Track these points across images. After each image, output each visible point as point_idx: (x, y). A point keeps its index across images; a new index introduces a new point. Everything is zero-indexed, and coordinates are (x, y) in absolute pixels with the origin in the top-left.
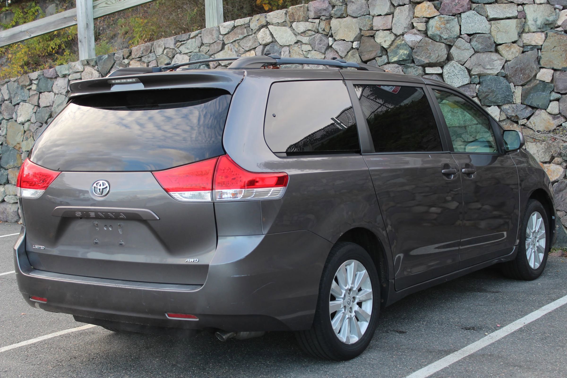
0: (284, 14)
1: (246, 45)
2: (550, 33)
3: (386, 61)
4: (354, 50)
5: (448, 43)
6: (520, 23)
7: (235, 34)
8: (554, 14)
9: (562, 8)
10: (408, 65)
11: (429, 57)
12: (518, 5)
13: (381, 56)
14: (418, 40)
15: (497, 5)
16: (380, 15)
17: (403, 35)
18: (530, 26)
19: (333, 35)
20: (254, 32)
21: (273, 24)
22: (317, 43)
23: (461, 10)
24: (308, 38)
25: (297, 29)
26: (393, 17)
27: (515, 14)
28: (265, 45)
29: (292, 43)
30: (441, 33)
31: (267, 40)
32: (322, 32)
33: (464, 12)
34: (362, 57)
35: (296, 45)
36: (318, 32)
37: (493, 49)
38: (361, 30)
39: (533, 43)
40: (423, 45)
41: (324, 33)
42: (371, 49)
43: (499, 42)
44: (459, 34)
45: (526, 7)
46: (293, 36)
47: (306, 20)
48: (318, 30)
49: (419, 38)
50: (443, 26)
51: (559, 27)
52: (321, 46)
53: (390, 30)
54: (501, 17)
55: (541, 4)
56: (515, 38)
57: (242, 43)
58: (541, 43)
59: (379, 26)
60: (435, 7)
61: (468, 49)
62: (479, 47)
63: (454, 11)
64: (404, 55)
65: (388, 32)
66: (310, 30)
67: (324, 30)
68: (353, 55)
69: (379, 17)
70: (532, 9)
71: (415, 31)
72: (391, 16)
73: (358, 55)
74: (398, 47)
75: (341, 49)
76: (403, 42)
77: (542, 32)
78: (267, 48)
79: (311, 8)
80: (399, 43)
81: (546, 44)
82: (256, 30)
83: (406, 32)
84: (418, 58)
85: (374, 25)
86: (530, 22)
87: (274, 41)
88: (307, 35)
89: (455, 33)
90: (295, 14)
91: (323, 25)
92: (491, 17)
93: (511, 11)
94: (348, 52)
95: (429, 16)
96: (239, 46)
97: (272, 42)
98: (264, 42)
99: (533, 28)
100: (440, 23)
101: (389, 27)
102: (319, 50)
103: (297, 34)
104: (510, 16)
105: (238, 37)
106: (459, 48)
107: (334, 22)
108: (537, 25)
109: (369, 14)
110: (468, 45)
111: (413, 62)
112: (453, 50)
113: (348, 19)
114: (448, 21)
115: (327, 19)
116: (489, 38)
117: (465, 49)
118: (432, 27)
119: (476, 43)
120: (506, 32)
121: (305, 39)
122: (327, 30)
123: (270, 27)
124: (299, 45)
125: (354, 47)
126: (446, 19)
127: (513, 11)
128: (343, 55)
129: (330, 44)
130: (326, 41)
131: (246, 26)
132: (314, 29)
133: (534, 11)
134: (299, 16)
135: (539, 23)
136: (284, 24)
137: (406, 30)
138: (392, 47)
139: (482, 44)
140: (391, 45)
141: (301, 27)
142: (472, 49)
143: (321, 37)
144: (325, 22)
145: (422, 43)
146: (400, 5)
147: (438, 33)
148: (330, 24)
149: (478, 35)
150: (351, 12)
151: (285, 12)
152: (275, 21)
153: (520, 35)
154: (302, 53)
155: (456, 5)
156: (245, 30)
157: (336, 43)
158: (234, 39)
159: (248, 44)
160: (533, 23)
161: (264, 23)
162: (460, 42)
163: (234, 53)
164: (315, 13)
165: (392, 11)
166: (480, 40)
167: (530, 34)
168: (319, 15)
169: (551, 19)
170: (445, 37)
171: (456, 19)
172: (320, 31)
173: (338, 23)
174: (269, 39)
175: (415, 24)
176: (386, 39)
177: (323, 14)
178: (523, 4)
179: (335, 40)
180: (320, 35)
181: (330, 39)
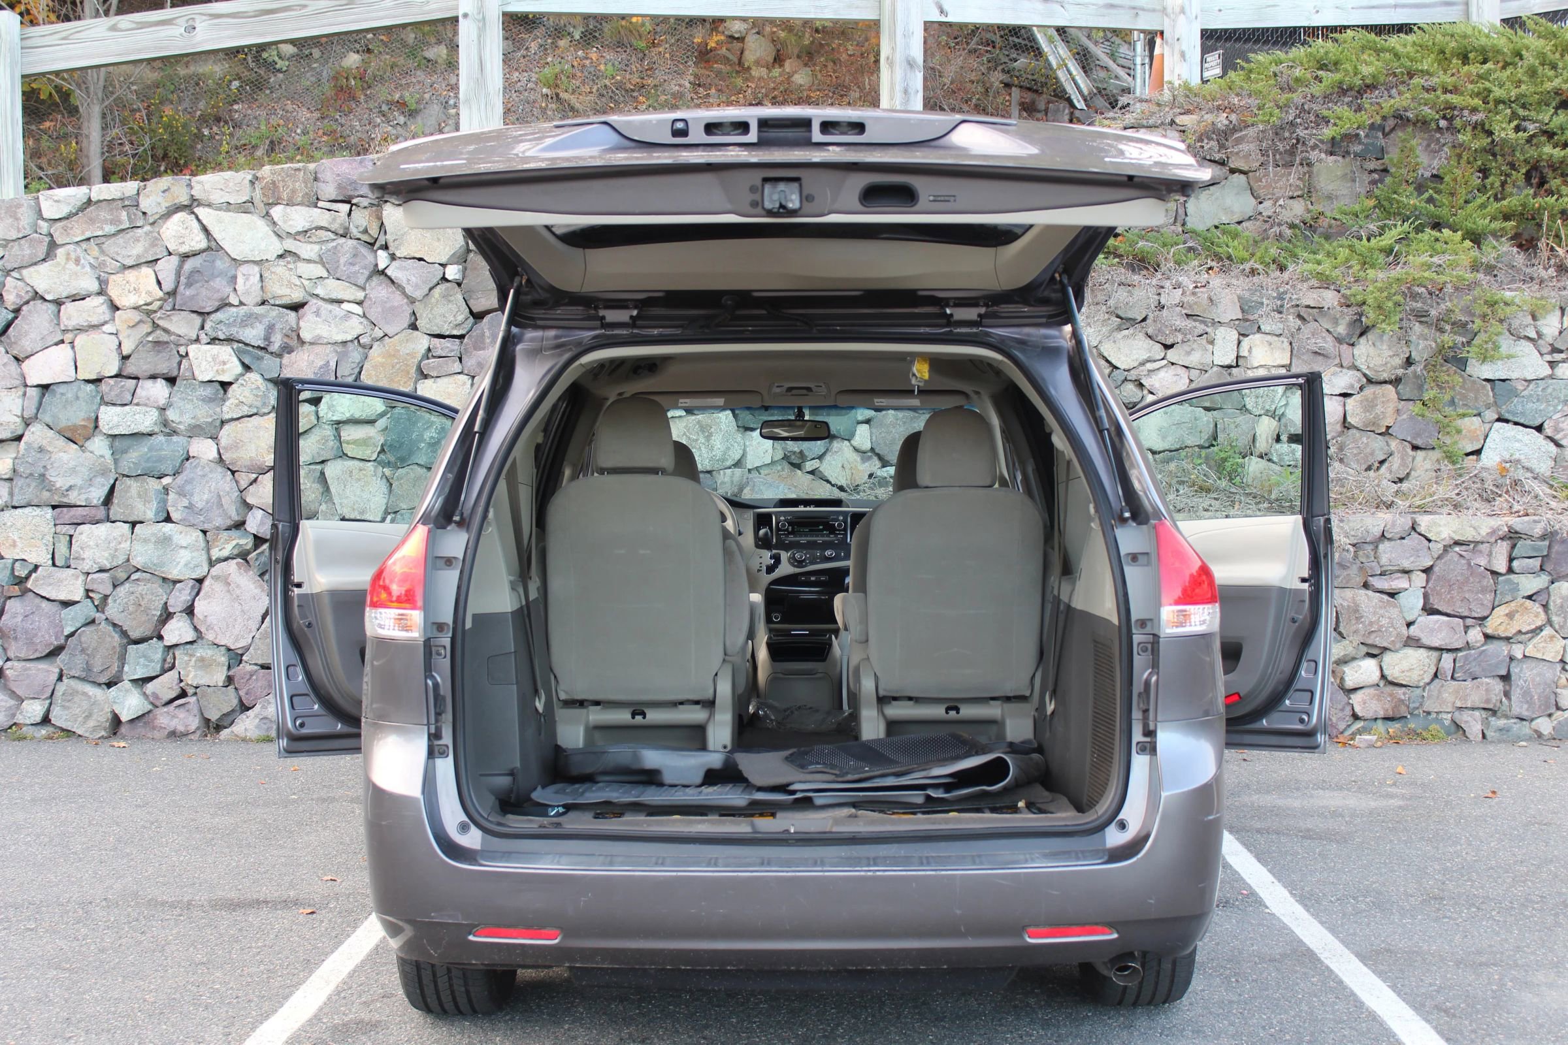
0: (247, 182)
1: (124, 252)
4: (448, 284)
7: (92, 221)
19: (391, 244)
20: (151, 220)
21: (209, 205)
22: (342, 260)
24: (316, 247)
25: (285, 222)
28: (186, 257)
29: (272, 256)
31: (193, 244)
32: (359, 236)
34: (472, 303)
35: (282, 262)
36: (346, 234)
38: (465, 238)
41: (365, 238)
42: (494, 286)
46: (275, 238)
47: (314, 202)
48: (347, 229)
52: (357, 268)
57: (109, 245)
66: (321, 228)
67: (366, 231)
68: (446, 296)
73: (460, 297)
75: (414, 279)
78: (189, 265)
79: (327, 175)
82: (157, 216)
87: (213, 247)
88: (314, 239)
90: (281, 185)
91: (361, 218)
94: (430, 289)
96: (103, 252)
97: (209, 249)
98: (184, 249)
102: (349, 277)
103: (284, 235)
105: (102, 229)
107: (392, 213)
115: (372, 205)
121: (308, 250)
122: (374, 232)
123: (201, 211)
124: (288, 263)
125: (449, 277)
128: (418, 294)
129: (381, 267)
130: (370, 257)
131: (127, 203)
132: (334, 227)
134: (294, 191)
136: (246, 207)
141: (298, 218)
143: (355, 248)
144: (366, 212)
148: (380, 217)
151: (250, 177)
152: (217, 197)
154: (298, 283)
156: (124, 213)
157: (395, 264)
158: (88, 234)
159: (136, 249)
161: (184, 199)
163: (88, 269)
164: (340, 187)
168: (352, 193)
172: (355, 232)
174: (198, 241)
177: (361, 193)
179: (393, 257)
180: (351, 243)
181: (382, 254)
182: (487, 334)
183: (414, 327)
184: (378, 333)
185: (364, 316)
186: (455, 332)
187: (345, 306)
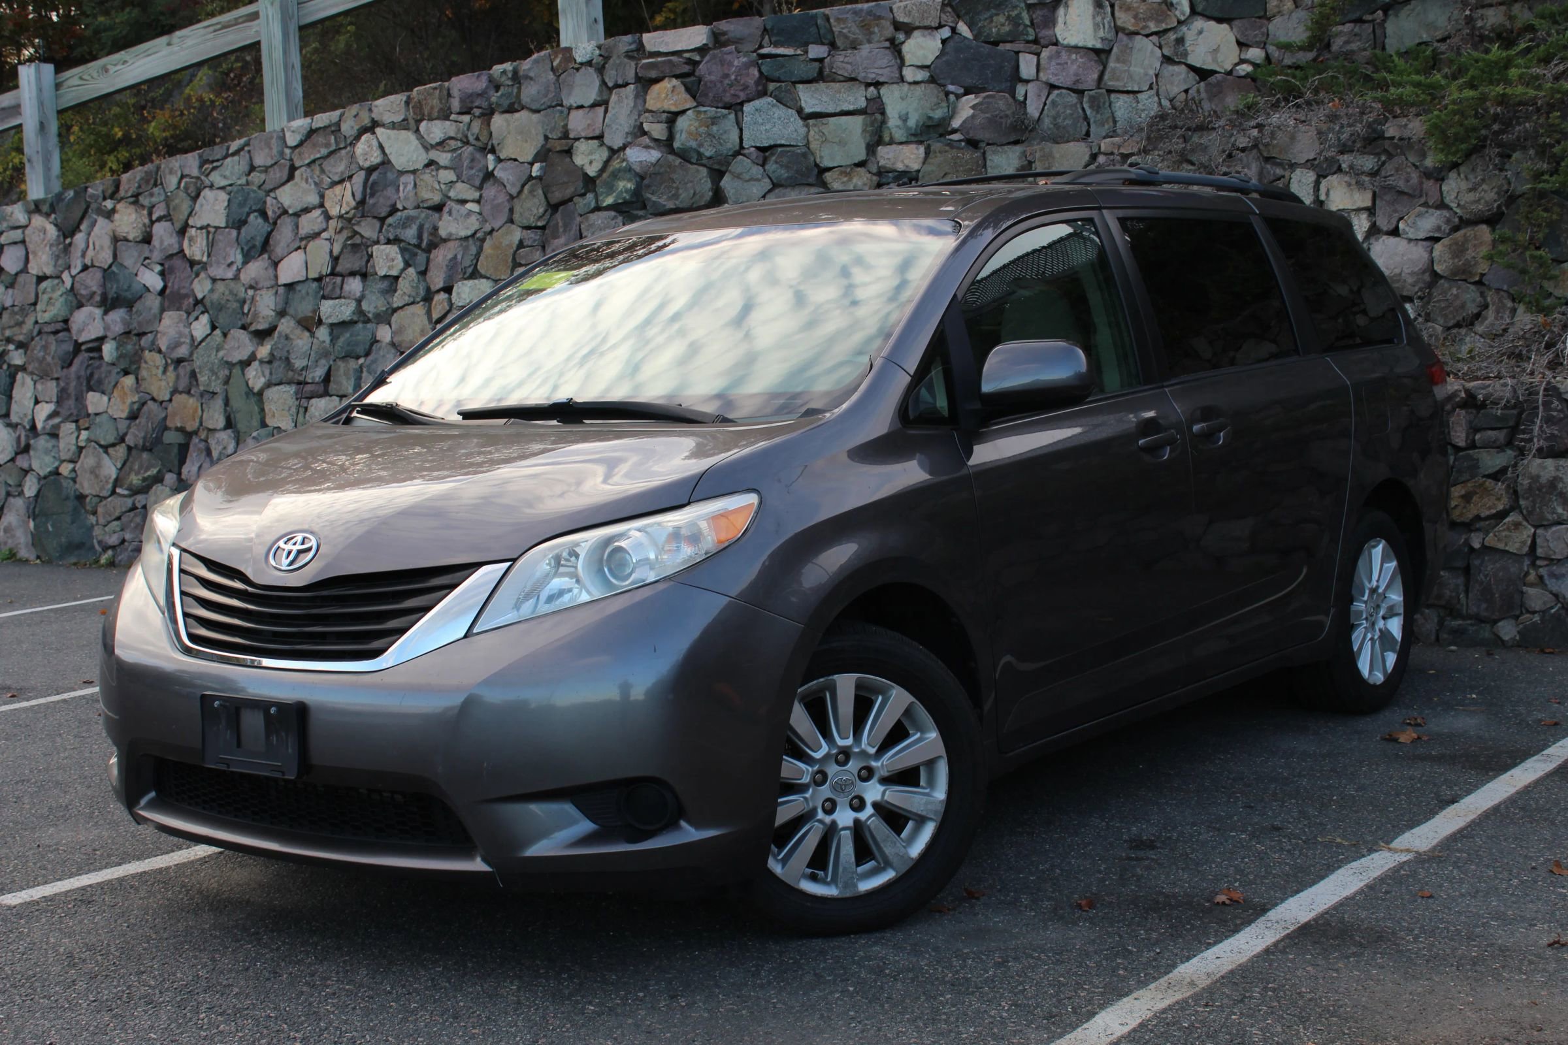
0: (403, 103)
1: (334, 170)
2: (936, 146)
3: (593, 205)
4: (533, 181)
5: (716, 167)
6: (872, 124)
7: (315, 145)
8: (944, 104)
9: (962, 91)
10: (635, 212)
11: (676, 196)
12: (868, 85)
13: (583, 195)
14: (653, 160)
15: (822, 85)
16: (581, 107)
17: (624, 148)
18: (893, 131)
19: (496, 148)
20: (349, 142)
21: (383, 125)
22: (465, 165)
23: (743, 96)
24: (449, 155)
25: (428, 135)
26: (606, 111)
27: (862, 103)
28: (370, 170)
29: (420, 166)
30: (701, 145)
31: (372, 159)
32: (474, 142)
33: (749, 101)
34: (549, 195)
35: (428, 171)
36: (467, 143)
37: (811, 180)
38: (546, 138)
39: (900, 167)
40: (662, 170)
41: (479, 144)
42: (565, 179)
43: (827, 163)
44: (737, 148)
45: (884, 91)
46: (422, 150)
47: (445, 115)
48: (466, 137)
49: (654, 155)
50: (703, 130)
51: (954, 131)
52: (473, 171)
53: (600, 137)
54: (831, 110)
55: (916, 83)
56: (861, 155)
57: (327, 165)
58: (915, 166)
59: (580, 129)
60: (688, 90)
61: (758, 180)
62: (783, 173)
63: (728, 98)
64: (627, 191)
65: (596, 141)
66: (451, 138)
67: (477, 139)
68: (531, 192)
69: (581, 112)
70: (897, 94)
71: (646, 140)
72: (601, 110)
73: (540, 192)
74: (615, 175)
75: (511, 178)
76: (624, 164)
77: (920, 142)
78: (374, 176)
79: (455, 92)
80: (617, 166)
81: (927, 168)
82: (352, 138)
83: (630, 143)
84: (654, 198)
85: (570, 126)
86: (893, 121)
87: (386, 162)
88: (447, 148)
89: (729, 145)
90: (424, 102)
91: (476, 126)
92: (808, 110)
93: (851, 99)
94: (523, 186)
95: (673, 109)
96: (323, 171)
97: (383, 163)
98: (367, 164)
99: (899, 135)
100: (697, 124)
101: (597, 133)
102: (469, 180)
103: (429, 147)
104: (851, 108)
105: (319, 152)
106: (738, 176)
107: (498, 121)
108: (908, 129)
109: (561, 105)
110: (757, 171)
111: (644, 207)
112: (726, 182)
113: (523, 115)
114: (714, 121)
115: (483, 115)
116: (804, 155)
117: (751, 179)
118: (682, 131)
119: (775, 166)
120: (842, 143)
121: (443, 158)
122: (484, 138)
123: (379, 130)
124: (432, 170)
125: (534, 174)
126: (709, 114)
127: (857, 98)
128: (514, 191)
129: (491, 168)
130: (483, 162)
131: (333, 129)
132: (459, 136)
133: (902, 99)
134: (432, 108)
135: (912, 123)
136: (403, 125)
137: (629, 139)
138: (605, 175)
139: (787, 167)
140: (603, 170)
141: (436, 130)
142: (767, 180)
143: (472, 154)
144: (479, 121)
145: (661, 166)
146: (617, 86)
147: (694, 144)
148: (489, 125)
149: (780, 149)
150: (528, 100)
151: (404, 98)
152: (388, 118)
153: (871, 149)
154: (438, 187)
155: (731, 86)
156: (333, 137)
157: (500, 166)
158: (312, 157)
159: (338, 167)
160: (899, 123)
161: (367, 122)
162: (741, 164)
163: (313, 186)
164: (462, 101)
165: (605, 97)
166: (785, 160)
167: (894, 147)
168: (470, 105)
169: (938, 114)
170: (708, 154)
171: (732, 116)
172: (471, 139)
173: (505, 124)
174: (375, 158)
175: (646, 127)
176: (593, 157)
177: (477, 104)
178: (877, 84)
179: (499, 160)
180: (471, 148)
181: (490, 157)
182: (560, 224)
183: (511, 221)
184: (488, 228)
185: (480, 214)
186: (540, 224)
187: (469, 206)
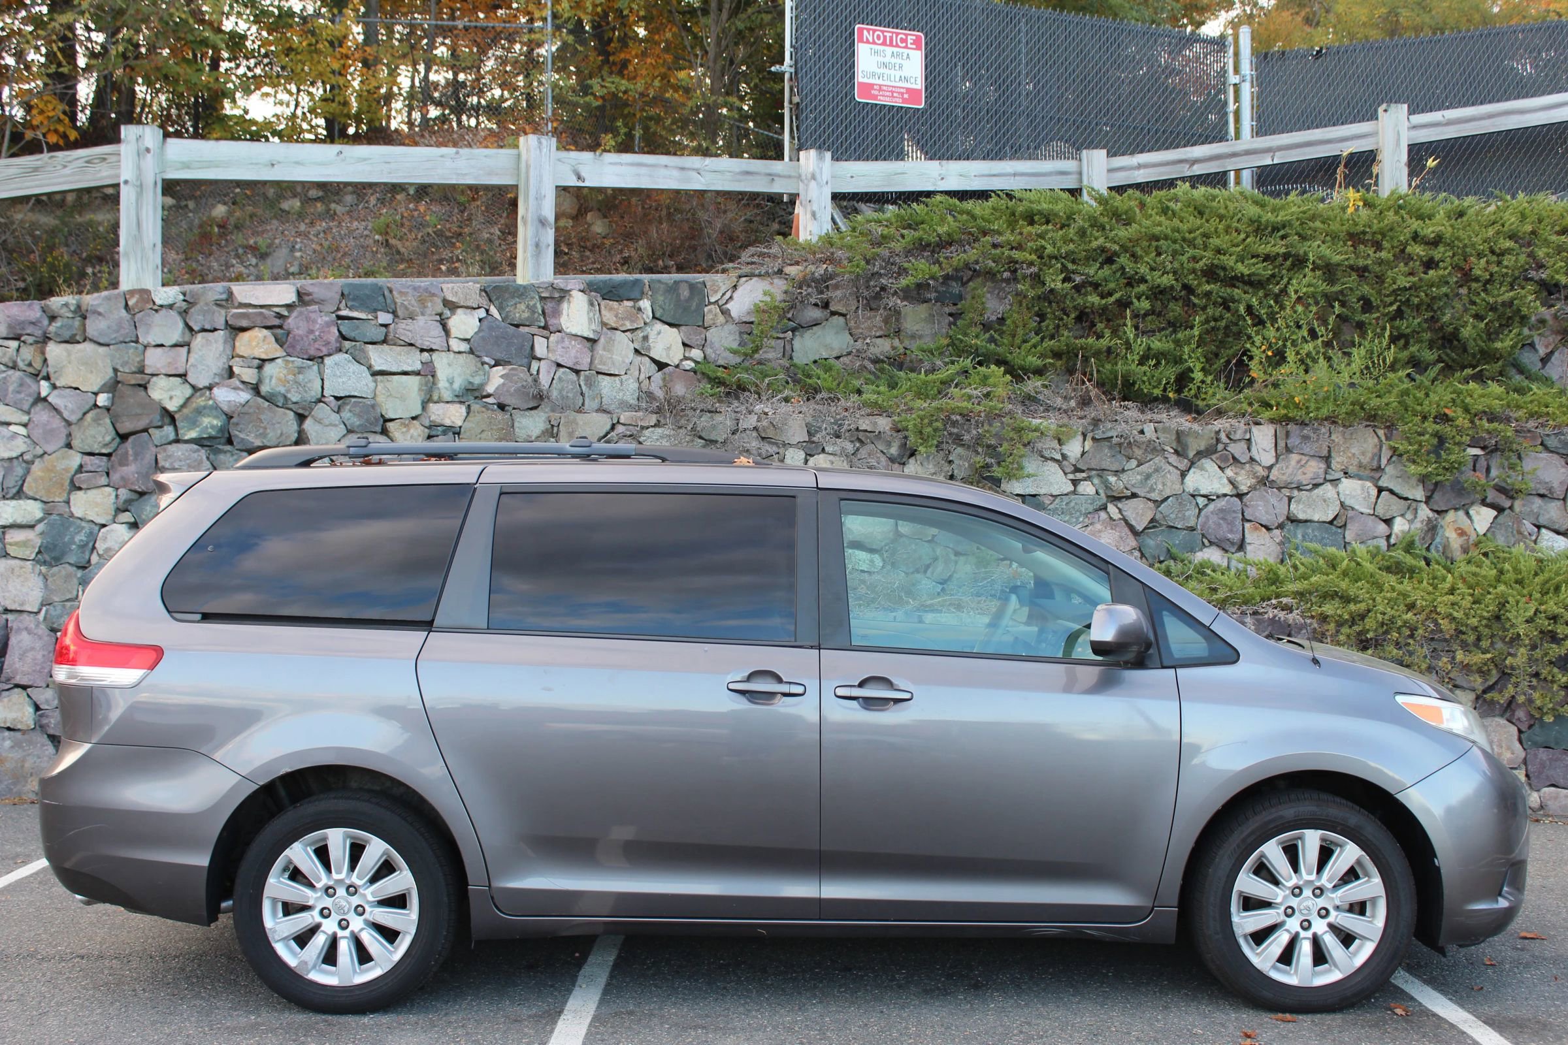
2: (476, 407)
3: (172, 436)
4: (98, 410)
5: (300, 411)
6: (426, 385)
8: (481, 373)
9: (493, 363)
10: (220, 447)
11: (264, 435)
12: (422, 350)
13: (161, 427)
14: (243, 401)
15: (385, 347)
16: (162, 345)
17: (210, 388)
18: (443, 391)
19: (52, 376)
22: (11, 389)
23: (325, 351)
26: (189, 352)
27: (418, 366)
30: (288, 391)
32: (25, 368)
33: (329, 355)
34: (118, 426)
36: (14, 367)
37: (379, 429)
38: (115, 370)
39: (448, 422)
40: (251, 411)
41: (30, 370)
42: (139, 411)
43: (390, 415)
44: (319, 396)
45: (435, 356)
48: (15, 362)
49: (244, 396)
50: (291, 377)
51: (488, 396)
52: (22, 395)
53: (183, 376)
54: (394, 369)
55: (459, 353)
56: (417, 410)
58: (459, 423)
59: (159, 365)
60: (277, 340)
61: (336, 426)
62: (355, 422)
63: (312, 352)
64: (213, 427)
65: (179, 379)
67: (30, 365)
68: (96, 420)
69: (159, 350)
70: (445, 361)
71: (235, 382)
72: (185, 349)
73: (108, 421)
74: (199, 412)
75: (70, 405)
76: (211, 402)
77: (461, 402)
80: (202, 404)
81: (467, 425)
83: (217, 384)
84: (242, 436)
85: (147, 362)
86: (442, 383)
89: (313, 393)
91: (28, 353)
92: (377, 368)
93: (410, 361)
94: (85, 414)
95: (264, 357)
99: (447, 395)
100: (285, 372)
101: (181, 371)
102: (16, 403)
104: (409, 369)
106: (319, 421)
107: (54, 350)
108: (454, 391)
109: (137, 342)
110: (335, 417)
111: (230, 441)
112: (308, 425)
113: (87, 347)
114: (301, 370)
115: (37, 342)
116: (373, 406)
117: (331, 425)
118: (271, 377)
119: (349, 415)
120: (403, 398)
122: (38, 364)
125: (100, 403)
126: (296, 364)
127: (413, 361)
128: (73, 418)
129: (43, 394)
130: (34, 387)
132: (5, 360)
133: (449, 365)
135: (456, 386)
137: (217, 380)
138: (185, 411)
139: (359, 416)
140: (183, 406)
142: (342, 426)
143: (21, 379)
144: (32, 348)
145: (250, 407)
146: (204, 330)
147: (282, 390)
148: (43, 353)
149: (353, 400)
150: (96, 334)
153: (424, 406)
155: (315, 340)
157: (56, 392)
160: (447, 385)
162: (321, 410)
164: (10, 327)
165: (187, 339)
166: (357, 410)
167: (442, 405)
168: (20, 332)
169: (477, 381)
170: (294, 399)
171: (315, 368)
172: (21, 364)
173: (65, 354)
175: (236, 370)
176: (173, 393)
177: (28, 331)
178: (431, 350)
179: (54, 387)
180: (18, 374)
181: (44, 383)
182: (130, 452)
183: (69, 446)
184: (39, 451)
185: (29, 437)
186: (104, 451)
187: (13, 428)
